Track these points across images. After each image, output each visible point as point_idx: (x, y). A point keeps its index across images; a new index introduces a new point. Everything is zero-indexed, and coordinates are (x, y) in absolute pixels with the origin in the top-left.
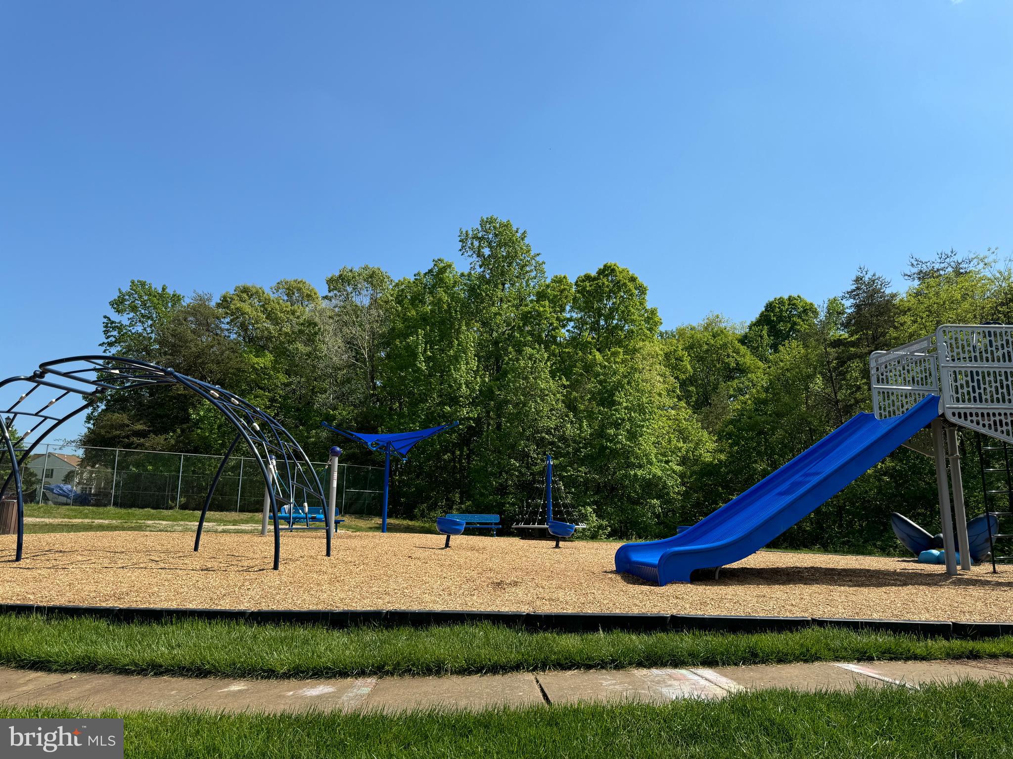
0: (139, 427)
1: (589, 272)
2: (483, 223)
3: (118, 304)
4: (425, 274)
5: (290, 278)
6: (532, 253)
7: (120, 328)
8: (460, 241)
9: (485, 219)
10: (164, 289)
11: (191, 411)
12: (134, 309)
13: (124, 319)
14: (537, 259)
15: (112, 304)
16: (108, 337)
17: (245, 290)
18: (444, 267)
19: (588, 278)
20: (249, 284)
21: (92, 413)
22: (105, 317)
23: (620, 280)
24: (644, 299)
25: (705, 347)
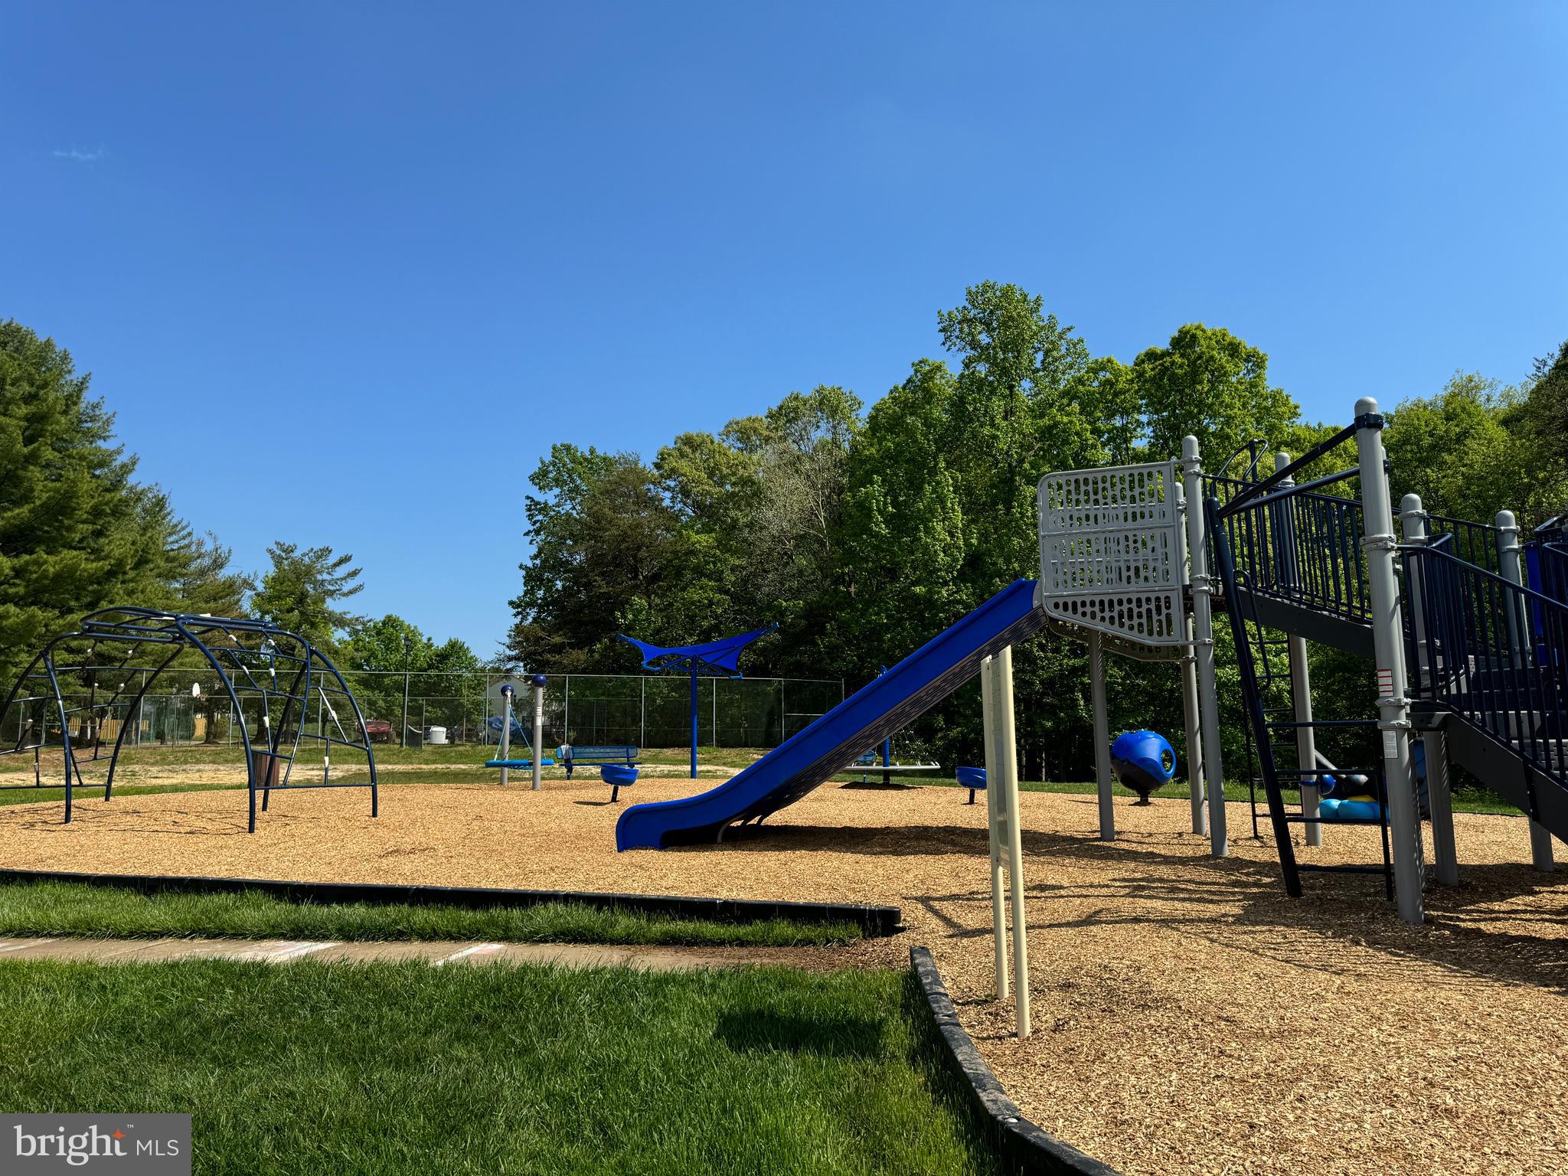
0: (557, 639)
1: (1152, 347)
2: (972, 297)
3: (540, 478)
4: (904, 388)
5: (741, 416)
6: (1059, 329)
7: (544, 508)
8: (940, 331)
9: (974, 290)
10: (592, 451)
11: (618, 614)
12: (558, 482)
13: (550, 497)
14: (1069, 336)
15: (532, 479)
16: (535, 523)
17: (688, 441)
18: (930, 371)
19: (1151, 356)
20: (693, 432)
21: (521, 622)
22: (528, 498)
23: (1203, 353)
24: (1258, 376)
25: (1427, 441)
